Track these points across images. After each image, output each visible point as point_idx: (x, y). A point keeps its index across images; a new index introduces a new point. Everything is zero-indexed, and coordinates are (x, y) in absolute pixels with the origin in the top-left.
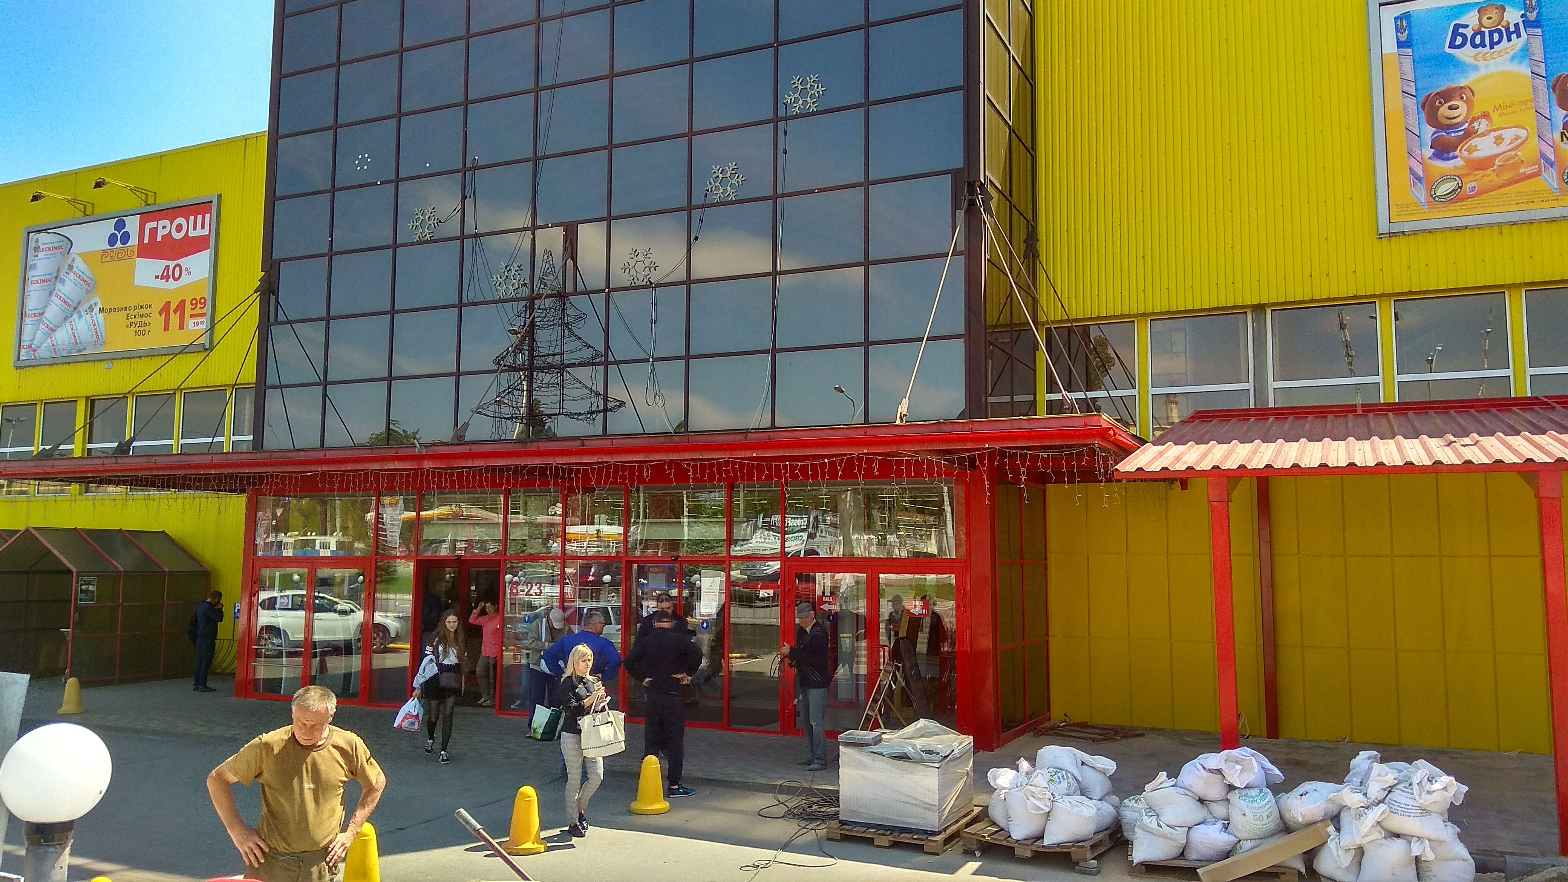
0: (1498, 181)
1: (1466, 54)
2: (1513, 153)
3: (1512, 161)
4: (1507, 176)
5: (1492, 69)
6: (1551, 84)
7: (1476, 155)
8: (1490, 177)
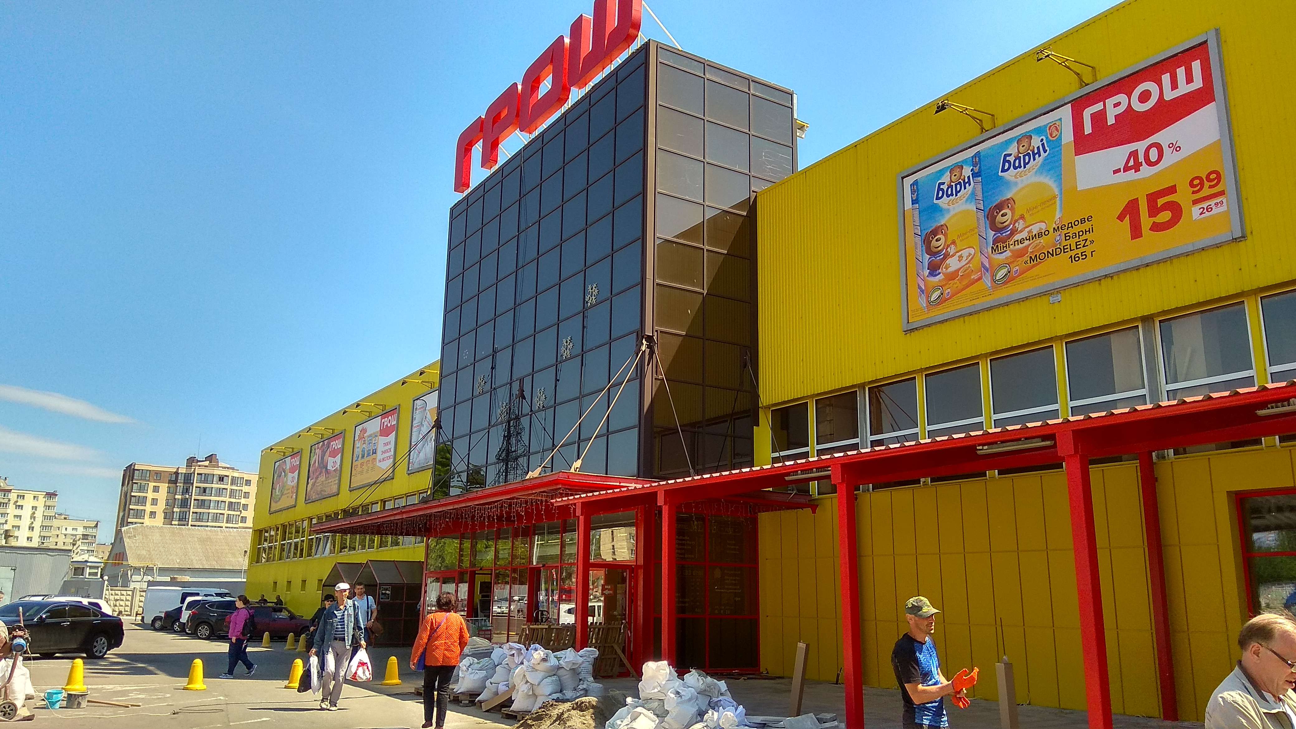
0: (960, 286)
1: (943, 202)
2: (968, 265)
3: (967, 271)
4: (965, 282)
5: (957, 210)
6: (986, 213)
7: (950, 270)
8: (956, 284)
